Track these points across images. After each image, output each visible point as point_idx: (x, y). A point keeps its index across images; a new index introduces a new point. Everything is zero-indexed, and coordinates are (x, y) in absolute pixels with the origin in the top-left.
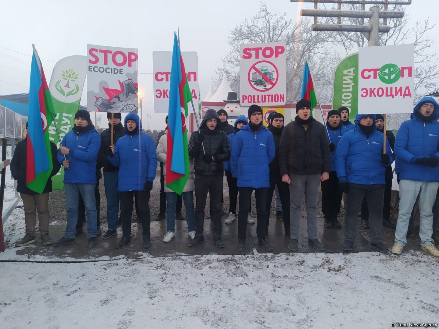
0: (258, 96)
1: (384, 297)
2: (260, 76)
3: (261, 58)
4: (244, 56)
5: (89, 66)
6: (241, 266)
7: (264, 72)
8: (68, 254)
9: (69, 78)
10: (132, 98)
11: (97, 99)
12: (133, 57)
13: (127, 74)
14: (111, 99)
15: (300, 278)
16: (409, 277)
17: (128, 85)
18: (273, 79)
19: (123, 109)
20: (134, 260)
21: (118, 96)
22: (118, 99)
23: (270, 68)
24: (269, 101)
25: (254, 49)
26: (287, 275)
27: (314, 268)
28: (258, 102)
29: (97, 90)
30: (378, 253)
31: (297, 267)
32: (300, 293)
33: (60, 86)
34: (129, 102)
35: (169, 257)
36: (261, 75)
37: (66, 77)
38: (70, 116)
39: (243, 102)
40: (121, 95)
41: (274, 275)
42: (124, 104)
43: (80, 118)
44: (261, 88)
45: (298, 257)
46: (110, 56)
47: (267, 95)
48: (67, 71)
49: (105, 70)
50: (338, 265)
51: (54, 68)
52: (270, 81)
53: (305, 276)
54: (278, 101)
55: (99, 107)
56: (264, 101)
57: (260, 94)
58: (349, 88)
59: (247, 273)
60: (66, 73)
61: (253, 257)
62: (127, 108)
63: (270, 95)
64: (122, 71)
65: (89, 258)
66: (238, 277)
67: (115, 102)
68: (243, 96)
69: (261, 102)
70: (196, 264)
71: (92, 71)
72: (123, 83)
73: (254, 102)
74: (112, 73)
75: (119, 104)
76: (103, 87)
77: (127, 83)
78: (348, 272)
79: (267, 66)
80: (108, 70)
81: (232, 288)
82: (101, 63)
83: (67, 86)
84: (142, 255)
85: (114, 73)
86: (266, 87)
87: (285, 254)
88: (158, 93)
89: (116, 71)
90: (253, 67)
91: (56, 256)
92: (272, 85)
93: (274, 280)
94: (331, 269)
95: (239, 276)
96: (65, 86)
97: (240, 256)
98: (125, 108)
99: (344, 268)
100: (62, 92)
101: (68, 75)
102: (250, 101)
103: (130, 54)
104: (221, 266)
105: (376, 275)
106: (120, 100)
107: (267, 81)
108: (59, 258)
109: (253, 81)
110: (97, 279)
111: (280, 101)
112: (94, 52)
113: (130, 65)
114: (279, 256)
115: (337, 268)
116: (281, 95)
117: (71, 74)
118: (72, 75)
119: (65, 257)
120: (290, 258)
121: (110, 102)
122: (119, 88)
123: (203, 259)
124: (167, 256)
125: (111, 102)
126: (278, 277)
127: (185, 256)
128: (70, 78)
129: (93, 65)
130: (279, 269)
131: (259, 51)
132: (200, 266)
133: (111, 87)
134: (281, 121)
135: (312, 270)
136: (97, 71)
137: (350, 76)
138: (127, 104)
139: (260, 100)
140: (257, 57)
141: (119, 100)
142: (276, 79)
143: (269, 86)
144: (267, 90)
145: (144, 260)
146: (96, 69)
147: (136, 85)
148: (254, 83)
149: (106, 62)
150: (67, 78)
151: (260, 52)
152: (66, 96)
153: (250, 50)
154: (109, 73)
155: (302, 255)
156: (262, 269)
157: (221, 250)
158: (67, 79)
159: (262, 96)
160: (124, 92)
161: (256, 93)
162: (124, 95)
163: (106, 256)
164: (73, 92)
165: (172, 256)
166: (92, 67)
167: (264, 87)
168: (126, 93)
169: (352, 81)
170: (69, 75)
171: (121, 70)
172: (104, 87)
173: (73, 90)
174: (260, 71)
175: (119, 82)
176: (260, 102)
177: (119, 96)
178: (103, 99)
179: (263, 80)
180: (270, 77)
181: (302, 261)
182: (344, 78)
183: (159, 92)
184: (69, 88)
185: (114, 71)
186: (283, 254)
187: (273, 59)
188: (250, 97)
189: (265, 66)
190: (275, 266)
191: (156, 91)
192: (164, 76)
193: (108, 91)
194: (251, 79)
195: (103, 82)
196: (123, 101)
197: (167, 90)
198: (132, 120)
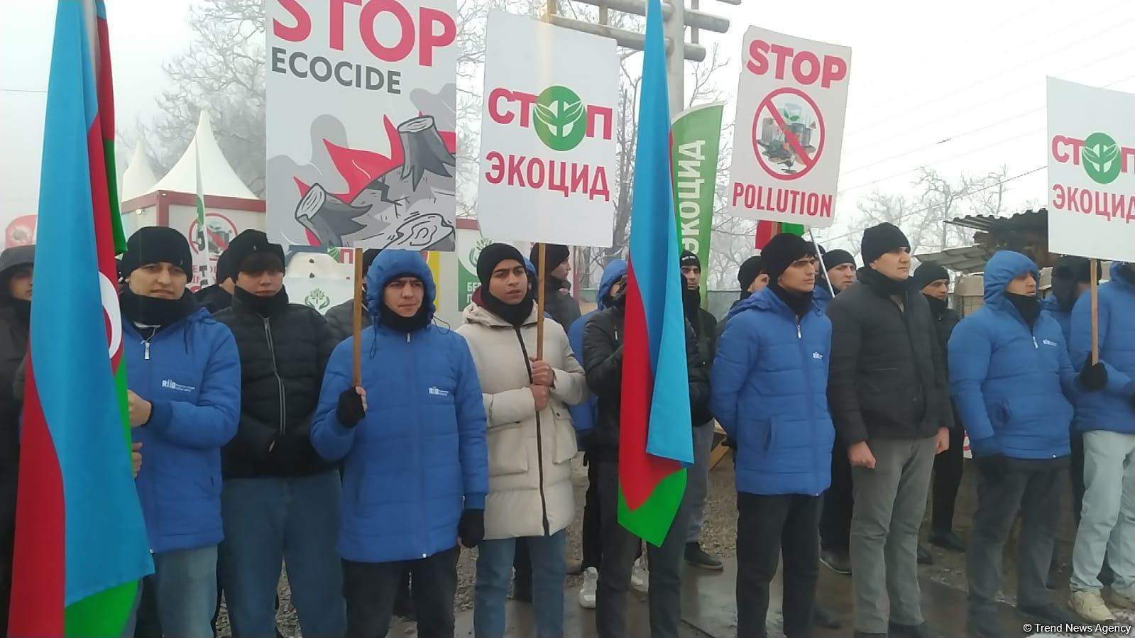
0: (770, 190)
2: (781, 131)
4: (750, 61)
5: (276, 51)
7: (791, 123)
10: (433, 189)
11: (305, 190)
12: (438, 29)
13: (418, 96)
14: (355, 191)
17: (419, 136)
18: (810, 146)
19: (401, 235)
21: (380, 180)
22: (380, 192)
23: (807, 117)
24: (793, 211)
25: (775, 48)
28: (769, 208)
29: (304, 154)
34: (422, 206)
36: (783, 129)
40: (392, 178)
43: (165, 265)
44: (778, 167)
46: (351, 14)
47: (792, 192)
49: (334, 72)
52: (802, 151)
55: (310, 225)
56: (782, 207)
57: (777, 184)
62: (416, 230)
63: (798, 193)
64: (397, 83)
67: (370, 206)
68: (736, 186)
69: (776, 209)
71: (284, 71)
72: (400, 130)
73: (759, 207)
74: (358, 85)
75: (384, 214)
76: (325, 142)
77: (414, 129)
79: (801, 109)
80: (347, 74)
82: (318, 41)
85: (369, 86)
86: (792, 168)
88: (494, 167)
89: (375, 80)
90: (767, 102)
92: (805, 163)
98: (406, 230)
103: (428, 16)
106: (389, 198)
107: (794, 152)
109: (762, 142)
111: (822, 215)
113: (426, 60)
116: (824, 196)
121: (352, 204)
122: (386, 151)
125: (356, 203)
129: (291, 47)
133: (356, 142)
136: (304, 75)
138: (416, 215)
139: (774, 204)
140: (780, 73)
141: (384, 198)
142: (817, 148)
143: (798, 167)
144: (793, 176)
146: (303, 66)
147: (450, 140)
148: (764, 150)
149: (337, 41)
151: (789, 62)
153: (765, 47)
154: (349, 83)
159: (780, 191)
160: (404, 166)
161: (766, 182)
162: (403, 178)
166: (283, 52)
167: (787, 168)
168: (413, 168)
171: (395, 78)
172: (326, 139)
174: (782, 119)
175: (386, 120)
176: (773, 209)
177: (384, 180)
178: (325, 192)
179: (787, 147)
180: (804, 139)
183: (495, 161)
185: (367, 79)
187: (815, 89)
188: (750, 190)
189: (795, 107)
191: (490, 157)
192: (518, 104)
193: (343, 158)
194: (759, 137)
195: (324, 123)
196: (399, 202)
197: (522, 159)
198: (413, 279)
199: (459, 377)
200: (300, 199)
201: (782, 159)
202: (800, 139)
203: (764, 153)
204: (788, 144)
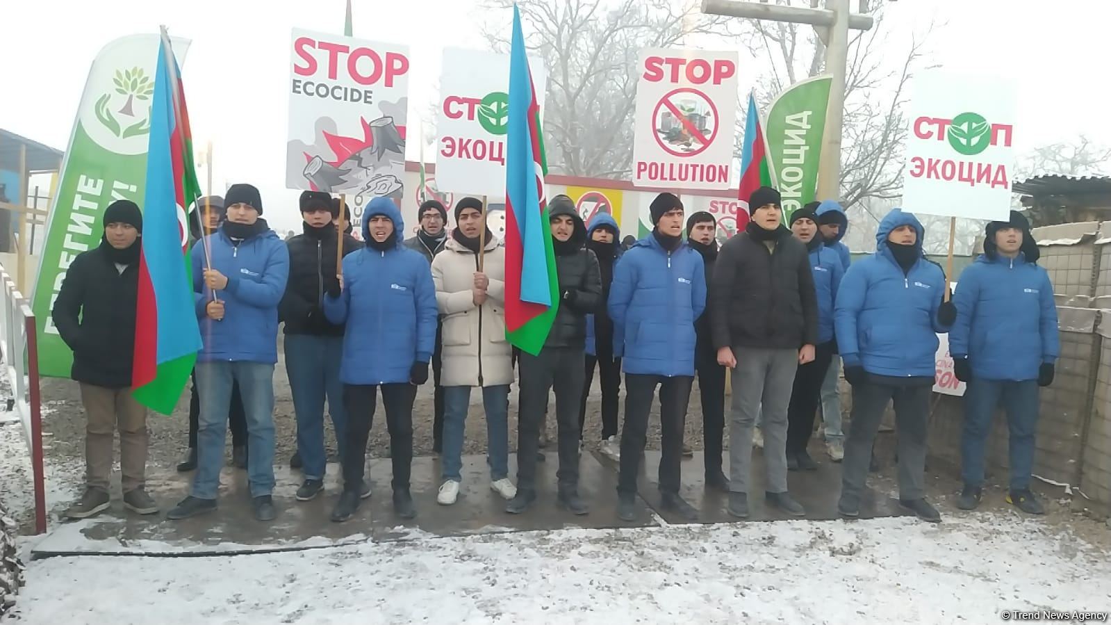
0: (672, 165)
1: (959, 599)
2: (679, 121)
3: (683, 82)
4: (646, 74)
5: (295, 81)
6: (646, 550)
7: (687, 114)
8: (217, 535)
9: (133, 90)
10: (391, 161)
11: (310, 159)
12: (397, 64)
13: (383, 105)
14: (341, 161)
15: (782, 570)
16: (990, 562)
17: (384, 130)
18: (707, 130)
19: (369, 187)
20: (395, 543)
21: (357, 154)
22: (357, 162)
23: (702, 107)
24: (694, 179)
25: (669, 61)
26: (752, 565)
27: (800, 550)
28: (672, 179)
29: (310, 139)
30: (913, 519)
31: (764, 549)
32: (796, 598)
33: (107, 110)
34: (383, 170)
35: (475, 537)
36: (680, 119)
37: (123, 88)
38: (131, 190)
39: (639, 177)
40: (364, 154)
41: (724, 565)
42: (372, 174)
43: (242, 204)
44: (678, 148)
45: (756, 530)
46: (343, 59)
47: (692, 165)
48: (127, 72)
49: (331, 92)
50: (846, 543)
51: (94, 62)
52: (699, 135)
53: (789, 565)
54: (713, 179)
55: (312, 179)
56: (683, 177)
57: (677, 161)
58: (797, 156)
59: (668, 563)
60: (124, 76)
61: (662, 532)
62: (379, 185)
63: (698, 166)
64: (370, 97)
65: (279, 543)
66: (652, 573)
67: (350, 170)
68: (640, 164)
69: (678, 179)
70: (547, 548)
71: (300, 92)
72: (372, 125)
73: (662, 178)
74: (346, 99)
75: (360, 174)
76: (324, 132)
77: (379, 124)
78: (872, 555)
79: (695, 102)
80: (338, 93)
81: (653, 593)
82: (321, 75)
83: (127, 110)
84: (406, 534)
85: (352, 100)
86: (691, 147)
87: (726, 524)
88: (448, 146)
89: (356, 96)
90: (665, 100)
91: (191, 539)
92: (703, 143)
93: (729, 576)
94: (835, 550)
95: (655, 570)
96: (121, 112)
97: (632, 530)
98: (373, 185)
99: (860, 549)
100: (113, 126)
101: (130, 83)
102: (653, 175)
103: (391, 57)
104: (604, 552)
105: (929, 560)
106: (363, 165)
107: (692, 135)
108: (201, 543)
109: (662, 130)
110: (335, 586)
111: (720, 181)
112: (306, 48)
113: (389, 83)
114: (715, 530)
115: (846, 549)
116: (720, 167)
117: (139, 81)
118: (142, 82)
119: (217, 543)
120: (740, 532)
121: (340, 168)
122: (362, 137)
123: (556, 539)
124: (470, 534)
126: (734, 570)
127: (511, 532)
128: (136, 91)
129: (304, 79)
130: (730, 555)
131: (680, 66)
132: (559, 553)
133: (342, 132)
134: (710, 228)
135: (798, 554)
136: (312, 94)
137: (800, 128)
138: (379, 176)
139: (676, 175)
140: (675, 79)
141: (359, 165)
142: (712, 131)
143: (696, 146)
144: (693, 153)
145: (418, 543)
146: (310, 89)
147: (402, 131)
148: (664, 136)
149: (333, 74)
150: (127, 89)
151: (682, 69)
152: (124, 138)
153: (660, 61)
154: (340, 98)
155: (764, 525)
156: (693, 554)
157: (582, 518)
158: (125, 93)
159: (681, 166)
160: (373, 146)
161: (667, 159)
162: (371, 154)
163: (319, 537)
164: (142, 128)
165: (481, 534)
166: (300, 81)
167: (685, 147)
168: (378, 148)
169: (803, 142)
170: (133, 82)
171: (368, 95)
172: (326, 131)
173: (143, 123)
174: (678, 111)
175: (363, 121)
176: (675, 179)
177: (359, 155)
178: (323, 161)
179: (685, 132)
180: (700, 125)
181: (769, 538)
182: (787, 132)
183: (449, 143)
184: (133, 115)
185: (353, 96)
186: (722, 524)
187: (708, 87)
188: (654, 167)
189: (691, 102)
190: (718, 548)
191: (444, 140)
192: (466, 106)
193: (335, 142)
194: (659, 126)
195: (324, 121)
196: (370, 168)
197: (469, 141)
198: (384, 217)
199: (415, 280)
200: (307, 163)
201: (682, 141)
202: (697, 125)
203: (664, 139)
204: (686, 130)
